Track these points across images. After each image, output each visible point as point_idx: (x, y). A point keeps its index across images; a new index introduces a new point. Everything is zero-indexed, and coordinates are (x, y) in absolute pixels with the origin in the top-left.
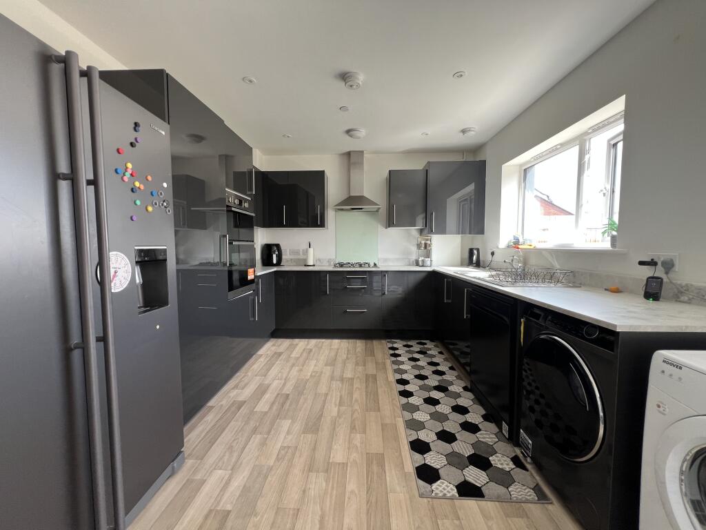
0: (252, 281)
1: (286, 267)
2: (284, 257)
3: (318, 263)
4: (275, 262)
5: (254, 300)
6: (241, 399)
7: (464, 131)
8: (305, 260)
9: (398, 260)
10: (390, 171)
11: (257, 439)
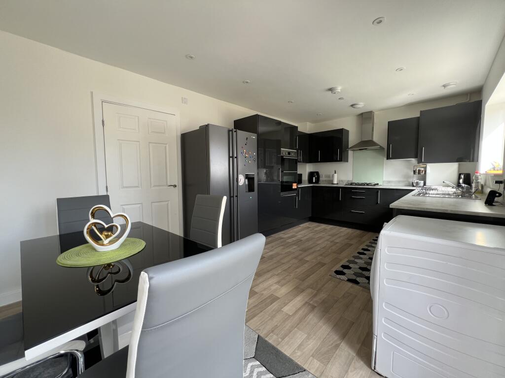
0: (295, 189)
1: (321, 184)
2: (321, 179)
3: (341, 182)
4: (314, 181)
5: (296, 198)
6: (283, 237)
7: (444, 86)
8: (332, 181)
9: (399, 182)
10: (389, 122)
11: (282, 247)
